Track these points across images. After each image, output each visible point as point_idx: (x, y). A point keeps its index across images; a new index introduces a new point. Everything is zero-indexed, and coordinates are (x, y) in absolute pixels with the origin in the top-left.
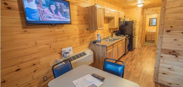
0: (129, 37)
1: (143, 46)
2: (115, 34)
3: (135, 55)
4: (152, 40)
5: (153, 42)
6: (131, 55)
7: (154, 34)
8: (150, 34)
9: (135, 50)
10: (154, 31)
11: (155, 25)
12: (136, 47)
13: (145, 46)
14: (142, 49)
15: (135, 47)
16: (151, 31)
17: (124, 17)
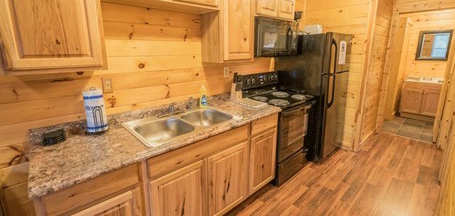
0: (309, 107)
1: (379, 139)
2: (237, 90)
3: (325, 189)
4: (425, 113)
5: (428, 122)
6: (304, 189)
7: (435, 90)
8: (417, 90)
9: (338, 156)
10: (435, 81)
11: (443, 56)
12: (346, 143)
13: (389, 140)
14: (373, 153)
15: (341, 144)
16: (421, 81)
17: (292, 17)
